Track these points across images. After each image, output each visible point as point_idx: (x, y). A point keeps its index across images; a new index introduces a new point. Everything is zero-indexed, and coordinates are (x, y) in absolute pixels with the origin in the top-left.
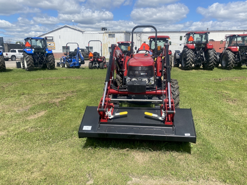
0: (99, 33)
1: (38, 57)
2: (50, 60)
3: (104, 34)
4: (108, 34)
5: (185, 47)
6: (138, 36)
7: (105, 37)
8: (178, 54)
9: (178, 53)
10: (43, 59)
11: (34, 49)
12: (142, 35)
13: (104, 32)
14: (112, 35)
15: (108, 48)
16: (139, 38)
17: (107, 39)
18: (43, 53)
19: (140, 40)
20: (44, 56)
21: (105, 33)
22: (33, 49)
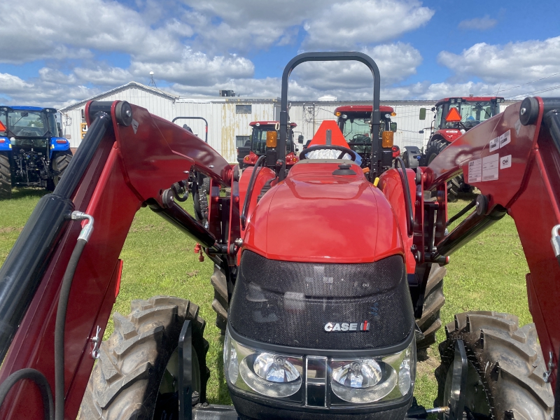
0: (214, 102)
1: (29, 161)
2: (60, 169)
3: (226, 105)
4: (234, 105)
5: (435, 137)
6: (307, 112)
7: (228, 112)
8: (415, 157)
9: (415, 152)
10: (41, 167)
11: (16, 138)
12: (316, 109)
13: (224, 100)
14: (244, 108)
15: (235, 138)
16: (309, 116)
17: (232, 118)
18: (44, 151)
19: (312, 120)
20: (46, 158)
21: (227, 102)
22: (13, 139)
